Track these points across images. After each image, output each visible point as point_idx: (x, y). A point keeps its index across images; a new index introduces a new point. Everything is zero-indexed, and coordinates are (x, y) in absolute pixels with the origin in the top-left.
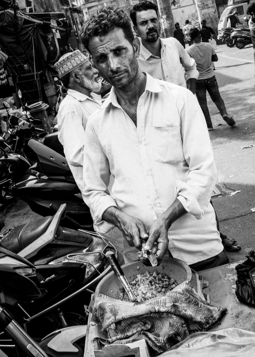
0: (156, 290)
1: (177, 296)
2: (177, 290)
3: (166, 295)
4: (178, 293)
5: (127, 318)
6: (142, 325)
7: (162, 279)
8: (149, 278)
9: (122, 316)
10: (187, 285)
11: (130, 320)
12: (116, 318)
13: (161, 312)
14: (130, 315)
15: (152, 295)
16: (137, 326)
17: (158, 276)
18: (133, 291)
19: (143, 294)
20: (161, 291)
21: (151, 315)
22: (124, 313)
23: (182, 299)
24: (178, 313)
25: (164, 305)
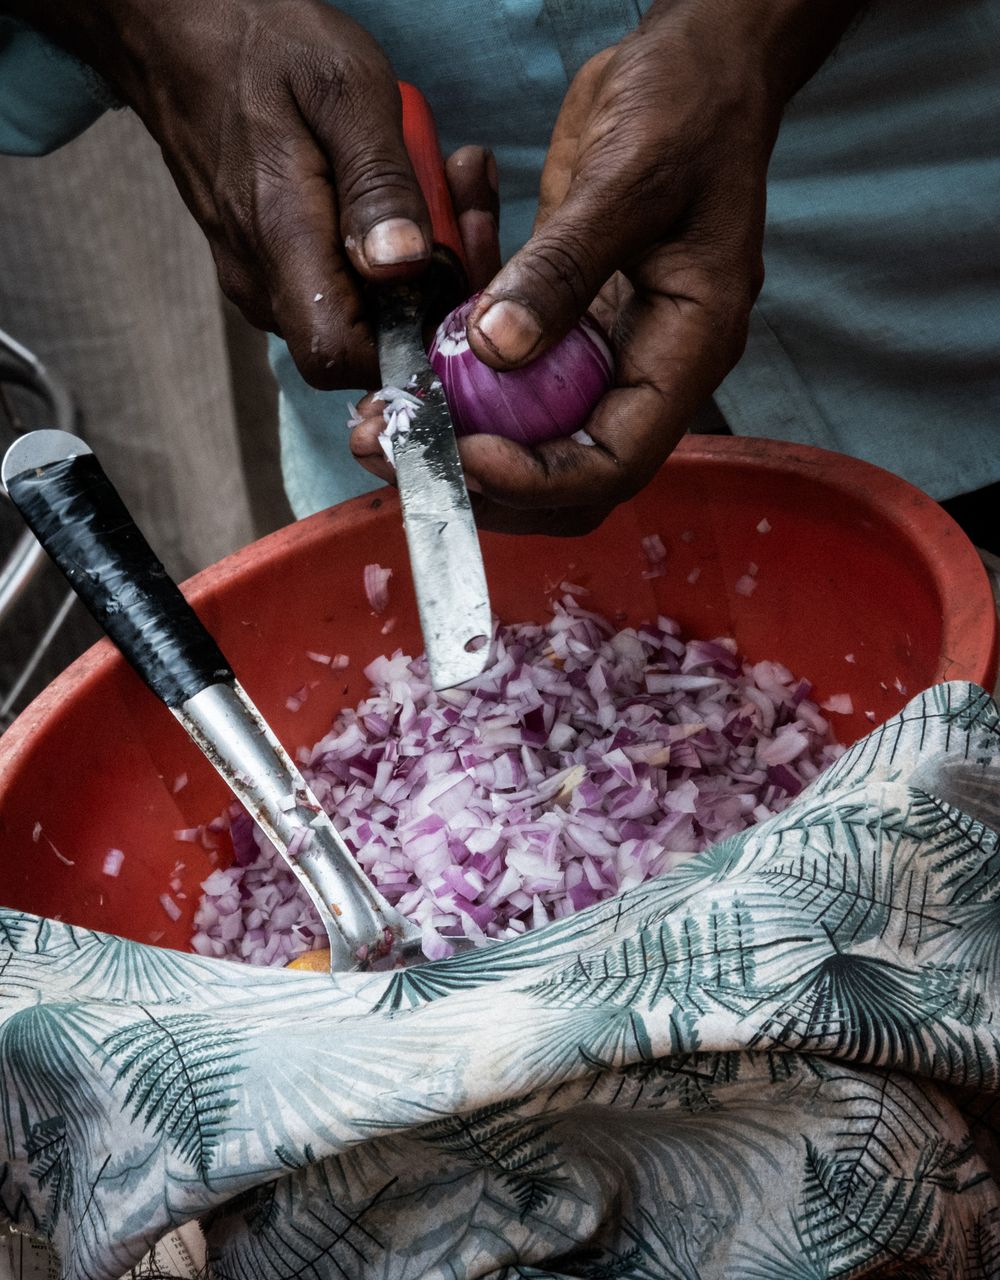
0: (604, 812)
1: (867, 860)
2: (856, 799)
3: (742, 863)
4: (871, 826)
5: (330, 1150)
6: (500, 1206)
7: (655, 684)
8: (513, 689)
9: (275, 1141)
10: (958, 735)
11: (370, 1171)
12: (214, 1166)
13: (701, 1056)
14: (360, 1113)
15: (564, 867)
16: (448, 1228)
17: (607, 651)
18: (351, 833)
19: (466, 860)
20: (659, 815)
21: (602, 1097)
22: (293, 1099)
23: (919, 884)
24: (887, 1047)
25: (734, 979)
